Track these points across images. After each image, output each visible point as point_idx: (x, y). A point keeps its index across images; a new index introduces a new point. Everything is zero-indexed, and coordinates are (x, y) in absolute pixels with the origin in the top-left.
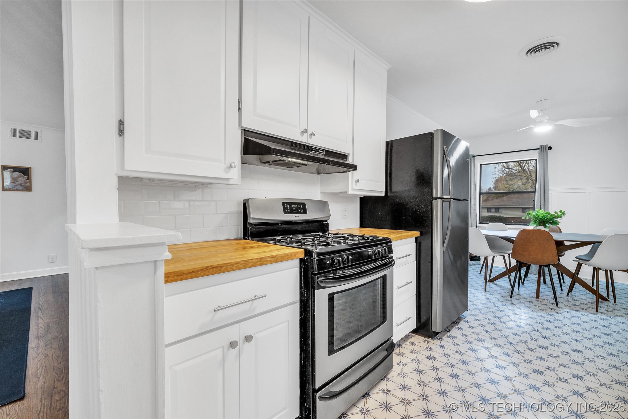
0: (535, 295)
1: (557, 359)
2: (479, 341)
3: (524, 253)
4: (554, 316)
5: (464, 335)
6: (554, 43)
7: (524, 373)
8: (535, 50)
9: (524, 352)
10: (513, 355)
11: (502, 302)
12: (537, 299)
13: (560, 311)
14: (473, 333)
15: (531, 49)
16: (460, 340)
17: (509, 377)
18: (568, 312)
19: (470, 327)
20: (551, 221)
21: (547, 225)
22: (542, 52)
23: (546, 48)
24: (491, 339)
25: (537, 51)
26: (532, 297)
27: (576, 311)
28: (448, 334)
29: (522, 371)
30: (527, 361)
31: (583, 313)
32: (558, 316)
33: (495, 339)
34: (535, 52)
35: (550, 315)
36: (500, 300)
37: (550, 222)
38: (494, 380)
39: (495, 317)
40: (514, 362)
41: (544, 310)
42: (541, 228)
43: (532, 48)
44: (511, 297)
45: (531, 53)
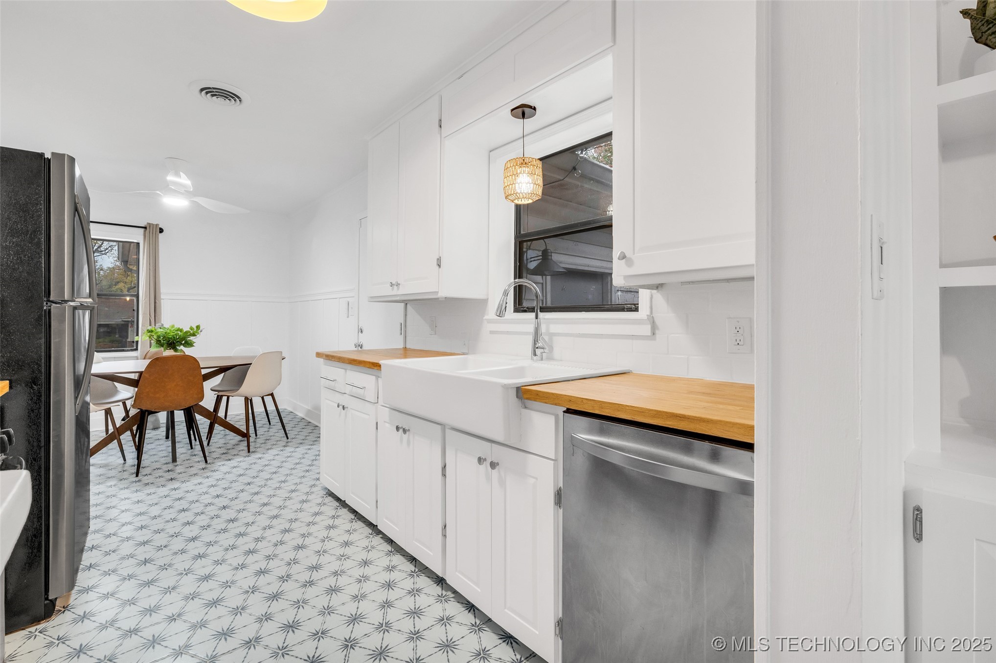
0: (170, 459)
1: (256, 524)
2: (145, 565)
3: (158, 395)
4: (212, 476)
5: (110, 572)
6: (238, 97)
7: (239, 564)
8: (213, 92)
9: (216, 539)
10: (209, 551)
11: (127, 488)
12: (175, 464)
13: (215, 467)
14: (123, 558)
15: (209, 88)
16: (108, 584)
17: (227, 581)
18: (223, 465)
19: (107, 554)
20: (183, 342)
21: (178, 347)
22: (220, 100)
23: (227, 98)
24: (160, 550)
25: (215, 95)
26: (167, 464)
27: (230, 460)
28: (76, 588)
29: (235, 564)
30: (230, 548)
31: (239, 460)
32: (218, 475)
33: (166, 546)
34: (211, 95)
35: (208, 477)
36: (122, 486)
37: (181, 344)
38: (213, 599)
39: (138, 515)
40: (217, 560)
41: (195, 475)
42: (169, 353)
43: (211, 87)
44: (137, 476)
45: (207, 93)
